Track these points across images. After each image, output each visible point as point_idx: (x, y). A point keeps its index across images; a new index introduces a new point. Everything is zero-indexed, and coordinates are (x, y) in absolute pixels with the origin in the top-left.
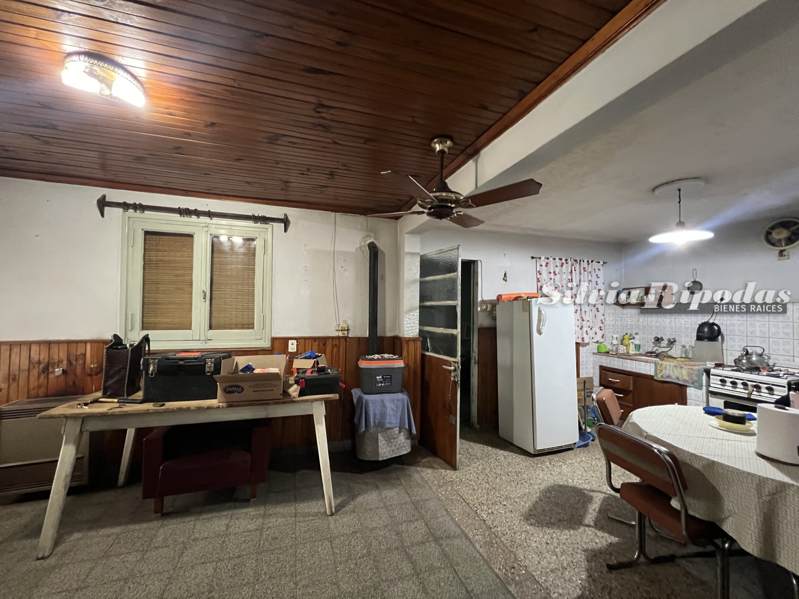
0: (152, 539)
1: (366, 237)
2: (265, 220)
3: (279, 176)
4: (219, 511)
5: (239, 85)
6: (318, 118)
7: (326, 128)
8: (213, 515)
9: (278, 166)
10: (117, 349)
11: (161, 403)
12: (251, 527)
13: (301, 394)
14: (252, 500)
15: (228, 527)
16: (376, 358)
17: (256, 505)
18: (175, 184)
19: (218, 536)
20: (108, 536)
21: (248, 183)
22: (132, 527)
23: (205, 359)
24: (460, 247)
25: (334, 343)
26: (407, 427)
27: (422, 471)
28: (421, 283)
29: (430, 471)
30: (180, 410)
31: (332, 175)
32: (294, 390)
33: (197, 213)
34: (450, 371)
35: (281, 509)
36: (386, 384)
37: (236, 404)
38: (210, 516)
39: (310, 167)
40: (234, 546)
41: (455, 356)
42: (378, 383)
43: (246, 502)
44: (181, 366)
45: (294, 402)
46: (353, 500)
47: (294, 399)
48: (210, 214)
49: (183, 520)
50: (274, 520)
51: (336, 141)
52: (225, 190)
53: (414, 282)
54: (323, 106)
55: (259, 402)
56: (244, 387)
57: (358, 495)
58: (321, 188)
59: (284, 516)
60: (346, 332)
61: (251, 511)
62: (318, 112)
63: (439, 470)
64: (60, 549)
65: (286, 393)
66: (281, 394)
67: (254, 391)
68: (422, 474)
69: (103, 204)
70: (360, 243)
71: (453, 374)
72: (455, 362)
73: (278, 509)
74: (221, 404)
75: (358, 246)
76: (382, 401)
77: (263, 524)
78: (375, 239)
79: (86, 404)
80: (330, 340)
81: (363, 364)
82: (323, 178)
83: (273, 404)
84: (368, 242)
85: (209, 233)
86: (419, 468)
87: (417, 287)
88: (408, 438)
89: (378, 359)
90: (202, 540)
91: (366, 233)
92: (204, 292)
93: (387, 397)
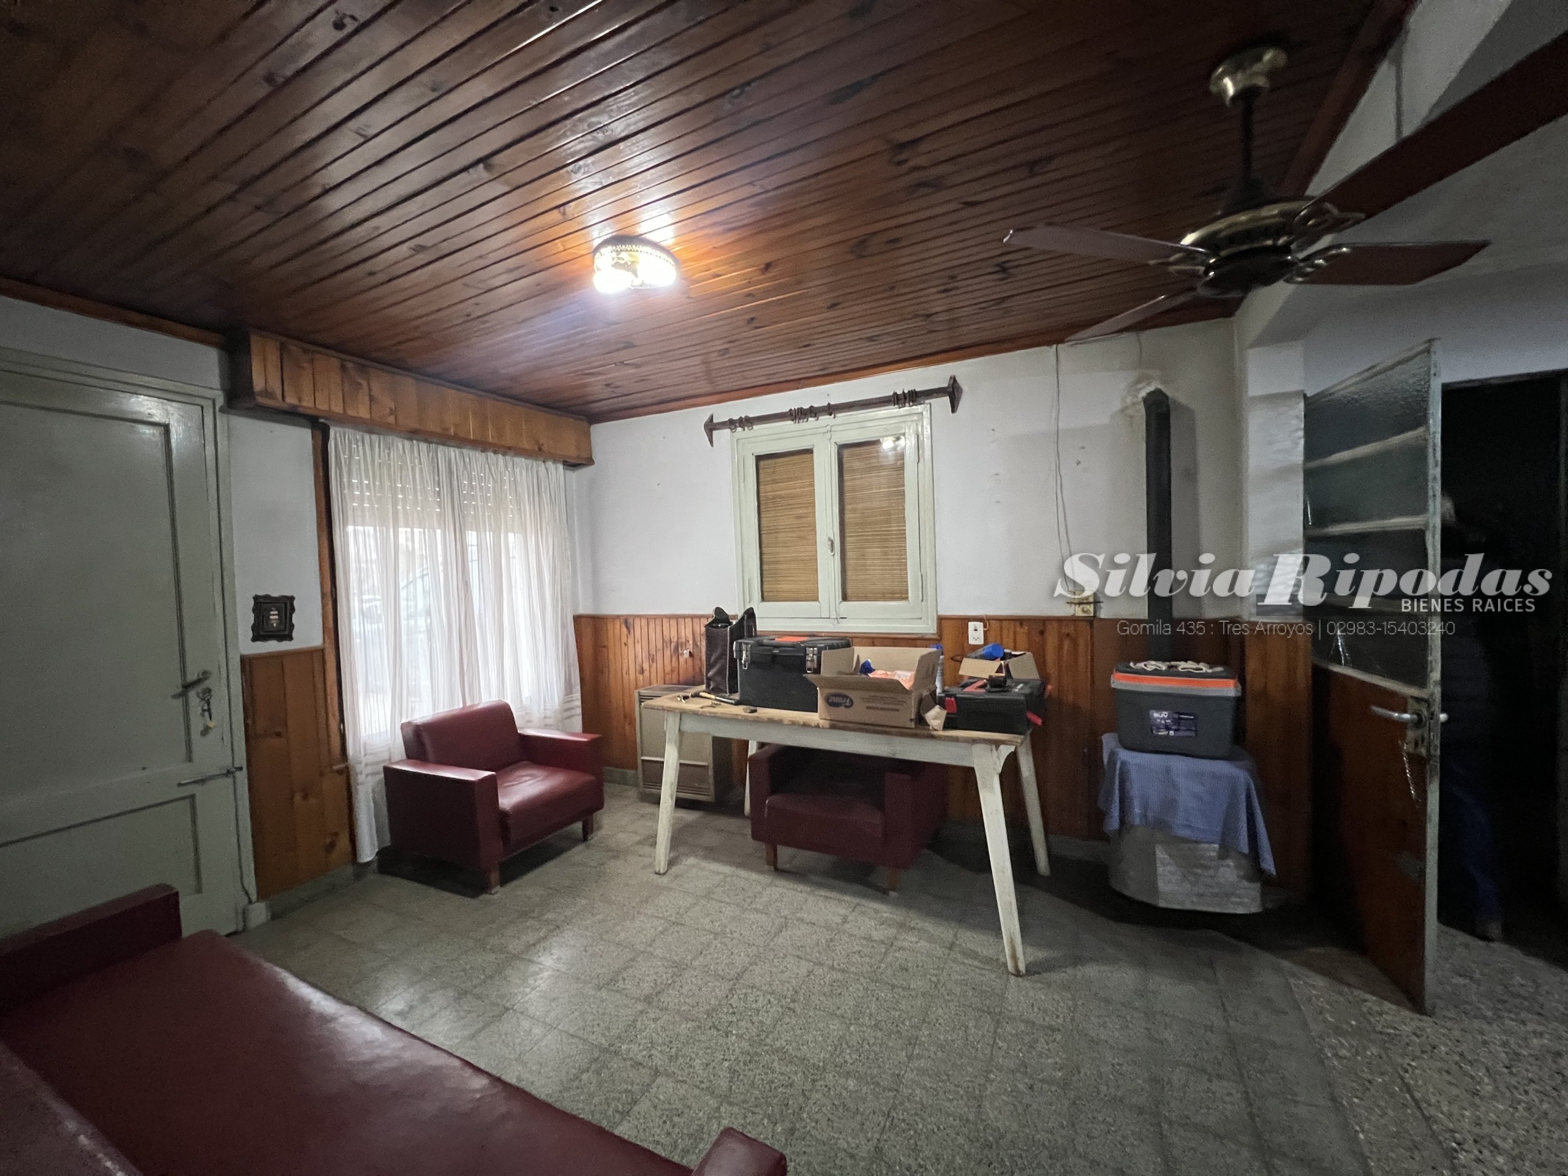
0: (755, 897)
1: (1138, 381)
2: (913, 397)
3: (910, 309)
4: (843, 891)
5: (762, 186)
6: (907, 173)
7: (935, 185)
8: (833, 895)
9: (895, 292)
10: (717, 627)
11: (753, 708)
12: (877, 935)
13: (949, 724)
14: (893, 894)
15: (845, 920)
16: (1150, 668)
17: (896, 904)
18: (777, 376)
19: (828, 927)
20: (718, 873)
21: (870, 339)
22: (743, 873)
23: (806, 647)
24: (1437, 345)
25: (1065, 630)
26: (1245, 848)
27: (1294, 975)
28: (1309, 475)
29: (1320, 982)
30: (772, 721)
31: (1004, 270)
32: (935, 717)
33: (813, 412)
34: (1403, 725)
35: (929, 926)
36: (1181, 734)
37: (841, 725)
38: (828, 894)
39: (955, 272)
40: (843, 952)
41: (1421, 680)
42: (1158, 729)
43: (881, 892)
44: (775, 656)
45: (933, 737)
46: (1075, 964)
47: (935, 733)
48: (831, 410)
49: (796, 886)
50: (914, 939)
51: (969, 199)
52: (846, 363)
53: (1283, 473)
54: (902, 146)
55: (877, 728)
56: (854, 701)
57: (1092, 960)
58: (997, 304)
59: (931, 939)
60: (1091, 608)
61: (885, 911)
62: (900, 163)
63: (1356, 992)
64: (674, 869)
65: (921, 721)
66: (911, 720)
67: (868, 708)
68: (1292, 981)
69: (711, 427)
70: (1123, 400)
71: (1411, 734)
72: (1418, 700)
73: (927, 924)
74: (821, 722)
75: (1117, 406)
76: (1168, 771)
77: (895, 938)
78: (1164, 382)
79: (685, 698)
80: (1055, 624)
81: (1120, 681)
82: (990, 284)
83: (896, 735)
84: (1143, 394)
85: (833, 441)
86: (1286, 964)
87: (1296, 487)
88: (1251, 880)
89: (1156, 672)
90: (808, 924)
91: (1133, 375)
92: (830, 540)
93: (1179, 764)
